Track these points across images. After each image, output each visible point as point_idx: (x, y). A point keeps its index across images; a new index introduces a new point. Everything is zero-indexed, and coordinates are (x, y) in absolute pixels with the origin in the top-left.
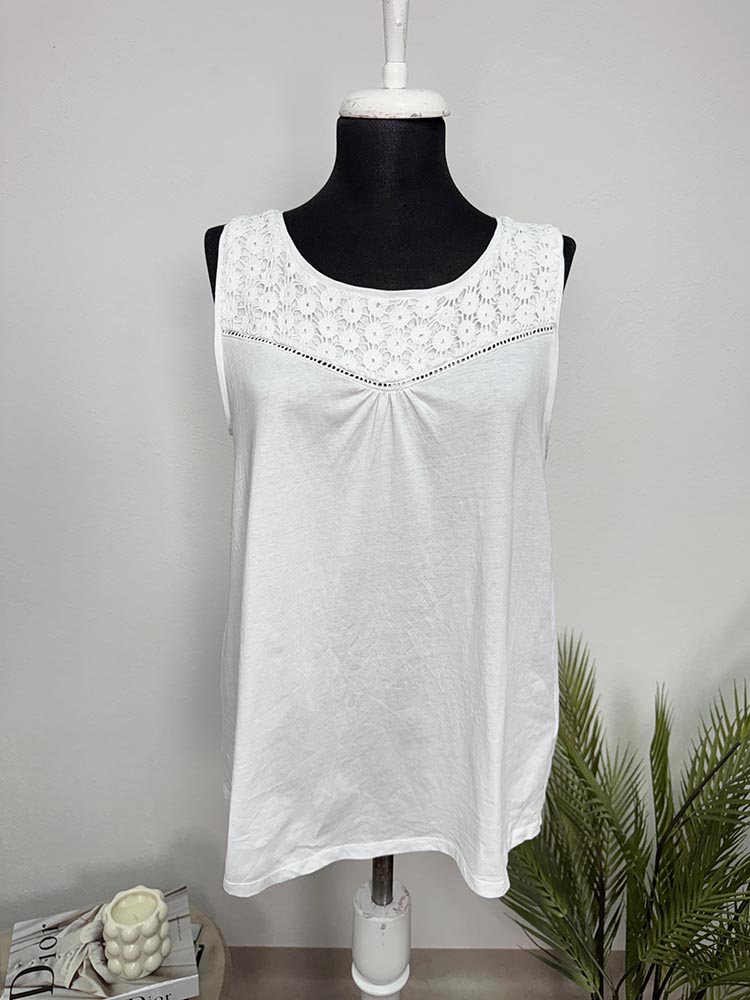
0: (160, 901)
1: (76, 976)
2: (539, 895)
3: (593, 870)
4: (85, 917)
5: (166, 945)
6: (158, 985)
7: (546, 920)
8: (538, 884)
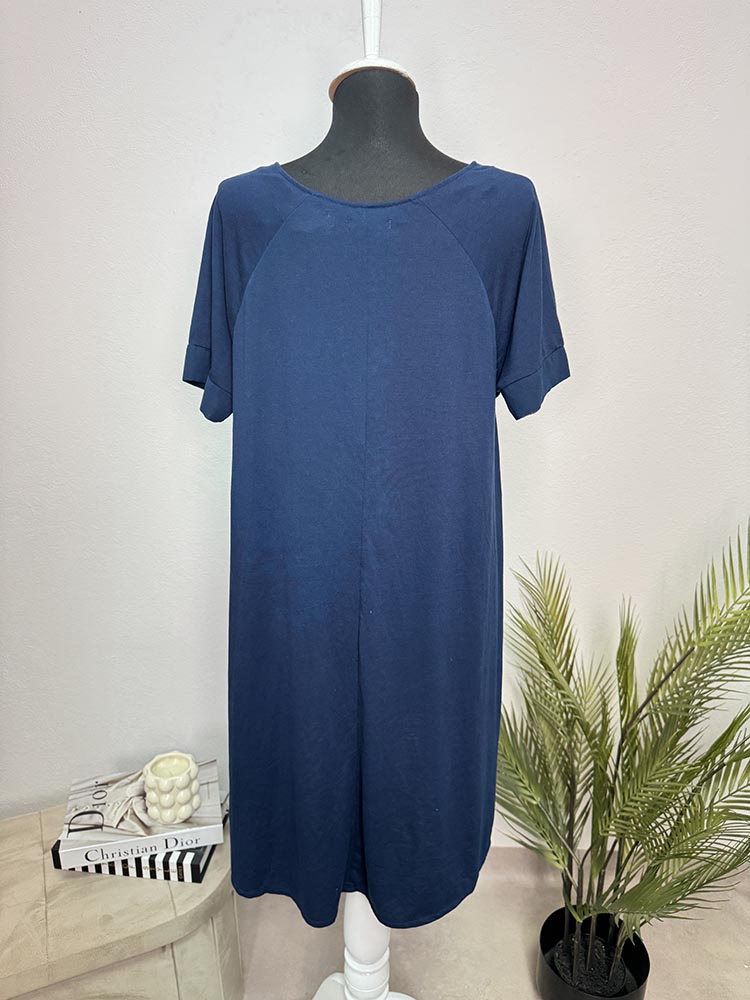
0: (192, 763)
1: (122, 820)
2: (516, 786)
3: (566, 768)
4: (131, 778)
5: (196, 799)
6: (188, 830)
7: (523, 809)
8: (516, 776)
